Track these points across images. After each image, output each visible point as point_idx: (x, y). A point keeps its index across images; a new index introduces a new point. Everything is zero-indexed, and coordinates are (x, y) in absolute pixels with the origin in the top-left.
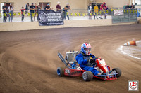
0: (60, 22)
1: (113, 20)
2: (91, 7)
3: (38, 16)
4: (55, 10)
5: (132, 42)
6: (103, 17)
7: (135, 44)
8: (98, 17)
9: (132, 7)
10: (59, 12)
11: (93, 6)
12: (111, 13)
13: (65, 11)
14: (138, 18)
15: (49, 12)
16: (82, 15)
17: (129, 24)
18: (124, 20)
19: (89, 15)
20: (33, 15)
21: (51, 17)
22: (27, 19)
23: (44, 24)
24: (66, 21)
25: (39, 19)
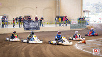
0: (38, 28)
1: (71, 27)
4: (34, 20)
5: (83, 41)
6: (65, 25)
7: (85, 43)
8: (62, 25)
9: (83, 18)
10: (37, 21)
12: (69, 23)
13: (41, 21)
14: (87, 26)
15: (30, 21)
16: (51, 24)
17: (81, 29)
18: (78, 27)
19: (56, 24)
20: (21, 23)
21: (32, 25)
22: (17, 26)
23: (28, 29)
24: (41, 27)
25: (24, 26)
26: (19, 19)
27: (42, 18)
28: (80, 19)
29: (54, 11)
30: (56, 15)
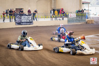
0: (31, 23)
1: (69, 21)
2: (52, 12)
3: (15, 18)
4: (27, 13)
5: (82, 37)
6: (61, 19)
7: (84, 39)
8: (58, 19)
9: (82, 11)
10: (30, 15)
11: (54, 10)
12: (67, 16)
13: (34, 14)
14: (87, 20)
15: (23, 15)
16: (46, 17)
17: (80, 24)
18: (76, 20)
19: (51, 17)
20: (11, 17)
21: (24, 19)
22: (7, 21)
23: (19, 24)
24: (35, 22)
25: (15, 20)
26: (10, 12)
27: (35, 11)
28: (79, 11)
29: (49, 3)
30: (51, 7)
